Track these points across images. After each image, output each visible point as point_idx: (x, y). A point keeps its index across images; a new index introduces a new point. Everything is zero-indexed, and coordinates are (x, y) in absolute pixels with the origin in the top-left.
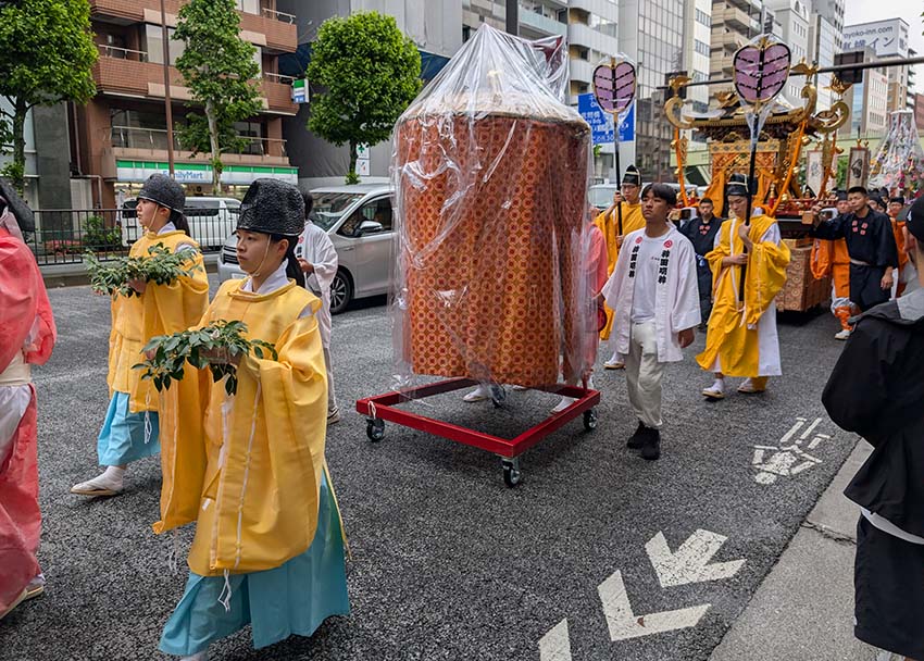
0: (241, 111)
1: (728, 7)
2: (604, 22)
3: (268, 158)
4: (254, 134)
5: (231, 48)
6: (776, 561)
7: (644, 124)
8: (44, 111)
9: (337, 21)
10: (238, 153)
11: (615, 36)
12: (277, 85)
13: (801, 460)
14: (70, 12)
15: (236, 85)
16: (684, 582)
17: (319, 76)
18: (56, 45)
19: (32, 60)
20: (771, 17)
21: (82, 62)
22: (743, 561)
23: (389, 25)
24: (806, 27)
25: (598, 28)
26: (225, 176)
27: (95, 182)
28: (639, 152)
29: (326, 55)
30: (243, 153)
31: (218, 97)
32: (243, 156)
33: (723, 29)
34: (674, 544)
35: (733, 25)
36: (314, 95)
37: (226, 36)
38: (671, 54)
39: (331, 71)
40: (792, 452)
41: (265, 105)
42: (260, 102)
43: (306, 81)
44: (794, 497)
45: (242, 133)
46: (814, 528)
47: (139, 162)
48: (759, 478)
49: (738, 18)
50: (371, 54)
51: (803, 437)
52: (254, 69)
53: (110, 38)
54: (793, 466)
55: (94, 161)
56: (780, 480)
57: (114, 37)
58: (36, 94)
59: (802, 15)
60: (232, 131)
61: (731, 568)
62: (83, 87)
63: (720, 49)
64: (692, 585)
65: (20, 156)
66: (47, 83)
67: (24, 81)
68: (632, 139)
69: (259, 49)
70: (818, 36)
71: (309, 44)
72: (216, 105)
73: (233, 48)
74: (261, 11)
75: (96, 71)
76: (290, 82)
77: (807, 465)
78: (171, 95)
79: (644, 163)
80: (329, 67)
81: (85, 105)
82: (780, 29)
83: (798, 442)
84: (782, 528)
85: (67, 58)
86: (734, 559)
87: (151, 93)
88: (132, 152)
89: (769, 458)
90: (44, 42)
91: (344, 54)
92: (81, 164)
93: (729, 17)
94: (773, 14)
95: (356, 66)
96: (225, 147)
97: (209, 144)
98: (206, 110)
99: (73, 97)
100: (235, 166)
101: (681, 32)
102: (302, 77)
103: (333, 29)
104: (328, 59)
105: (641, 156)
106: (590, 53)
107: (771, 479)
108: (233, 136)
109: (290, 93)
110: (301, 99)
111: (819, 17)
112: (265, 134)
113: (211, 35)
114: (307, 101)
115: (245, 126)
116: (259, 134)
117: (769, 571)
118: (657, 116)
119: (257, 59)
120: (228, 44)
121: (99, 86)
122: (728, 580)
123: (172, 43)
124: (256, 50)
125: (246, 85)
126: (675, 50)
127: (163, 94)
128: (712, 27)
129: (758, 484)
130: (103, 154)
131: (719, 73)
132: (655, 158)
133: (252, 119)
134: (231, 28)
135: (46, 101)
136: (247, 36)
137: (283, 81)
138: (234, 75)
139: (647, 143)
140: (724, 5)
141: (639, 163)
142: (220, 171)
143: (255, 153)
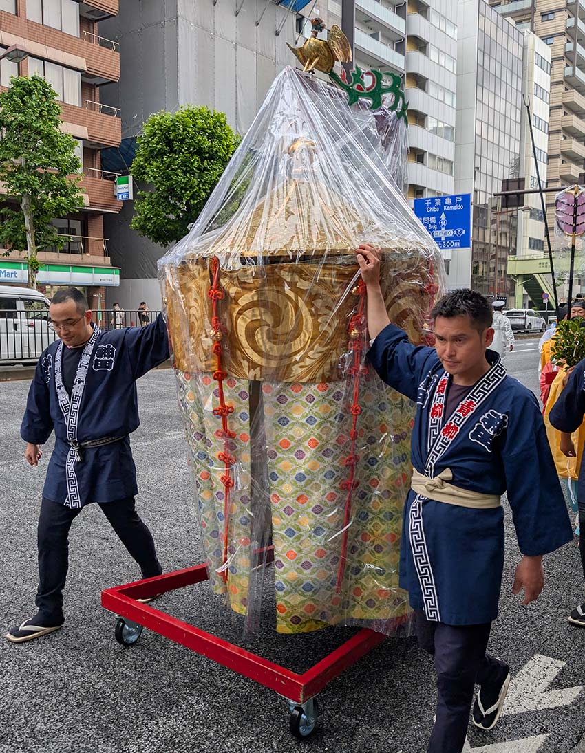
1: (565, 114)
2: (441, 125)
3: (88, 258)
4: (73, 232)
5: (50, 140)
7: (481, 231)
9: (164, 115)
10: (56, 252)
11: (452, 140)
12: (100, 182)
15: (55, 180)
17: (144, 173)
23: (219, 121)
25: (435, 131)
26: (42, 276)
28: (476, 258)
29: (151, 151)
30: (61, 252)
31: (35, 192)
32: (62, 255)
33: (560, 136)
35: (570, 133)
36: (139, 193)
37: (44, 128)
38: (508, 159)
39: (157, 167)
41: (86, 201)
42: (81, 199)
43: (130, 178)
45: (61, 231)
50: (200, 152)
52: (74, 164)
60: (50, 228)
63: (557, 156)
68: (469, 246)
69: (80, 142)
71: (134, 139)
72: (33, 200)
73: (53, 140)
74: (83, 101)
76: (113, 179)
79: (480, 270)
80: (155, 163)
91: (172, 151)
93: (567, 124)
95: (183, 164)
96: (41, 245)
97: (25, 242)
98: (22, 206)
100: (53, 265)
101: (518, 137)
102: (127, 174)
103: (160, 124)
104: (153, 155)
105: (477, 262)
106: (427, 157)
108: (50, 233)
109: (113, 190)
110: (125, 197)
112: (85, 231)
113: (29, 127)
114: (131, 198)
115: (63, 223)
116: (78, 230)
118: (493, 222)
119: (77, 152)
120: (47, 136)
124: (77, 144)
125: (66, 179)
126: (512, 156)
128: (550, 133)
131: (556, 180)
132: (492, 265)
133: (72, 216)
134: (51, 120)
136: (68, 128)
137: (105, 177)
138: (53, 170)
139: (483, 250)
140: (561, 112)
141: (475, 270)
142: (36, 271)
143: (74, 252)
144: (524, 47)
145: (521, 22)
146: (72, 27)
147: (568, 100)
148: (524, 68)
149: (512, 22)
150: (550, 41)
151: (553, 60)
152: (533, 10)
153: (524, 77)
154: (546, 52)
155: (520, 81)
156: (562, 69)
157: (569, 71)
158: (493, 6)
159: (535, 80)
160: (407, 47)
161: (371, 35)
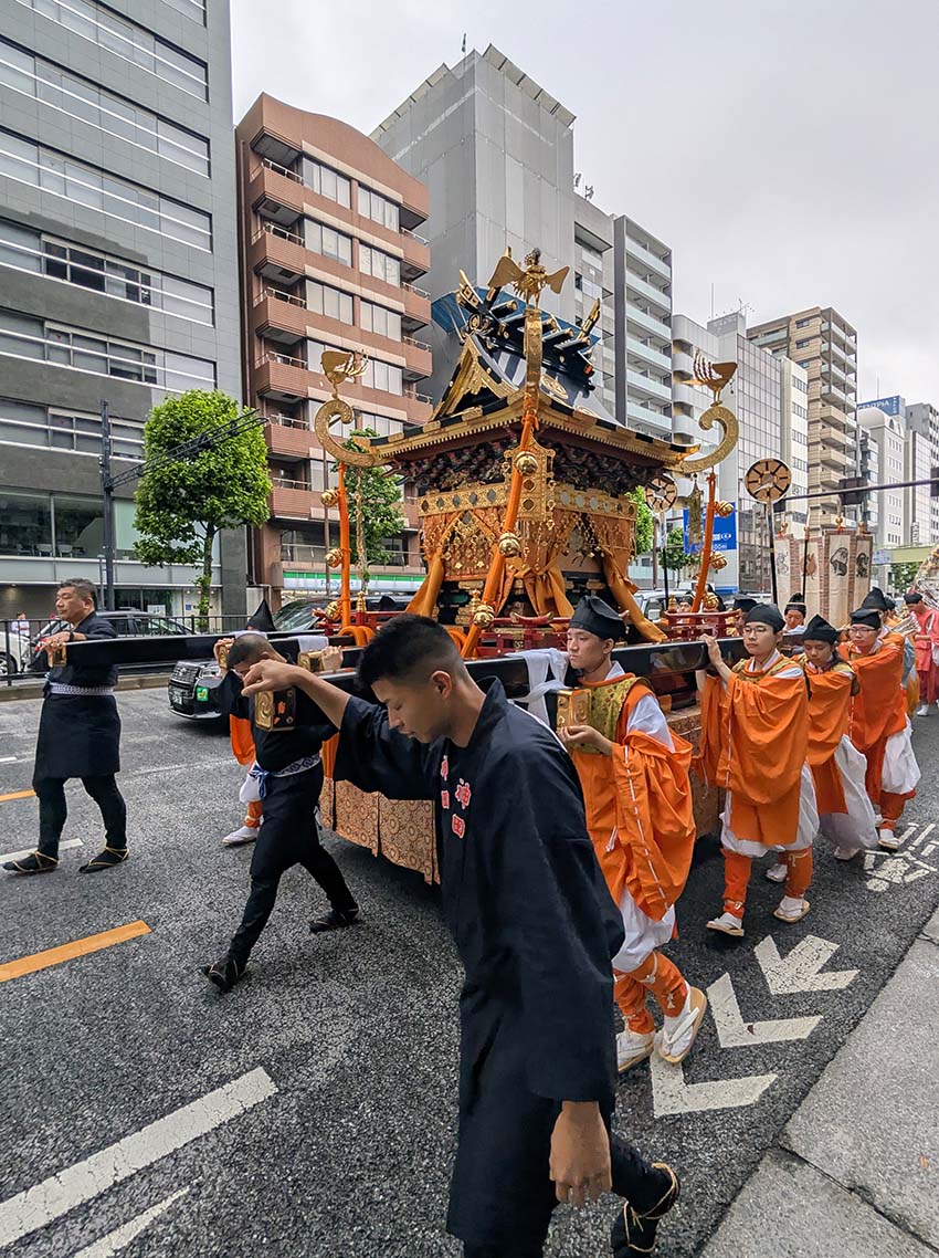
0: (386, 530)
1: (824, 427)
2: (706, 445)
3: (407, 569)
4: (397, 548)
6: (891, 975)
7: (746, 534)
8: (228, 532)
10: (383, 564)
13: (914, 868)
14: (251, 453)
15: (382, 508)
16: (793, 990)
18: (240, 480)
19: (220, 492)
20: (865, 434)
21: (259, 493)
22: (856, 972)
24: (902, 442)
26: (372, 584)
27: (266, 589)
28: (742, 559)
30: (387, 565)
31: (367, 518)
32: (387, 567)
33: (820, 447)
34: (784, 949)
35: (829, 443)
40: (905, 859)
41: (407, 524)
42: (402, 522)
44: (908, 907)
45: (387, 548)
46: (931, 941)
47: (301, 573)
48: (871, 885)
49: (833, 436)
51: (916, 843)
52: (398, 495)
53: (282, 472)
54: (906, 873)
55: (266, 573)
56: (893, 888)
57: (285, 472)
58: (222, 520)
59: (897, 432)
60: (378, 546)
61: (843, 979)
62: (259, 513)
63: (817, 465)
64: (803, 994)
65: (208, 571)
66: (232, 512)
67: (214, 509)
68: (735, 548)
70: (914, 449)
72: (366, 525)
75: (270, 500)
77: (920, 873)
78: (329, 517)
79: (747, 568)
81: (261, 527)
82: (876, 445)
83: (912, 849)
84: (896, 940)
85: (248, 490)
86: (846, 969)
87: (313, 516)
88: (296, 564)
89: (881, 863)
90: (230, 478)
92: (256, 575)
93: (826, 436)
94: (869, 432)
96: (372, 560)
99: (251, 521)
100: (380, 576)
101: (779, 447)
105: (744, 562)
107: (883, 887)
108: (379, 550)
111: (914, 433)
112: (405, 548)
115: (390, 542)
116: (401, 548)
117: (884, 985)
118: (758, 526)
121: (272, 512)
122: (841, 991)
123: (330, 474)
125: (391, 508)
127: (323, 517)
128: (809, 445)
129: (871, 891)
130: (273, 566)
131: (818, 486)
132: (758, 564)
133: (396, 536)
135: (230, 525)
139: (749, 550)
140: (820, 426)
141: (742, 569)
142: (367, 580)
143: (397, 565)
144: (782, 373)
145: (777, 350)
146: (396, 388)
147: (825, 415)
148: (782, 391)
149: (770, 352)
150: (805, 365)
151: (809, 381)
152: (788, 339)
153: (783, 399)
154: (802, 374)
155: (778, 402)
156: (820, 388)
157: (825, 389)
158: (751, 339)
159: (792, 400)
160: (673, 381)
161: (642, 374)
